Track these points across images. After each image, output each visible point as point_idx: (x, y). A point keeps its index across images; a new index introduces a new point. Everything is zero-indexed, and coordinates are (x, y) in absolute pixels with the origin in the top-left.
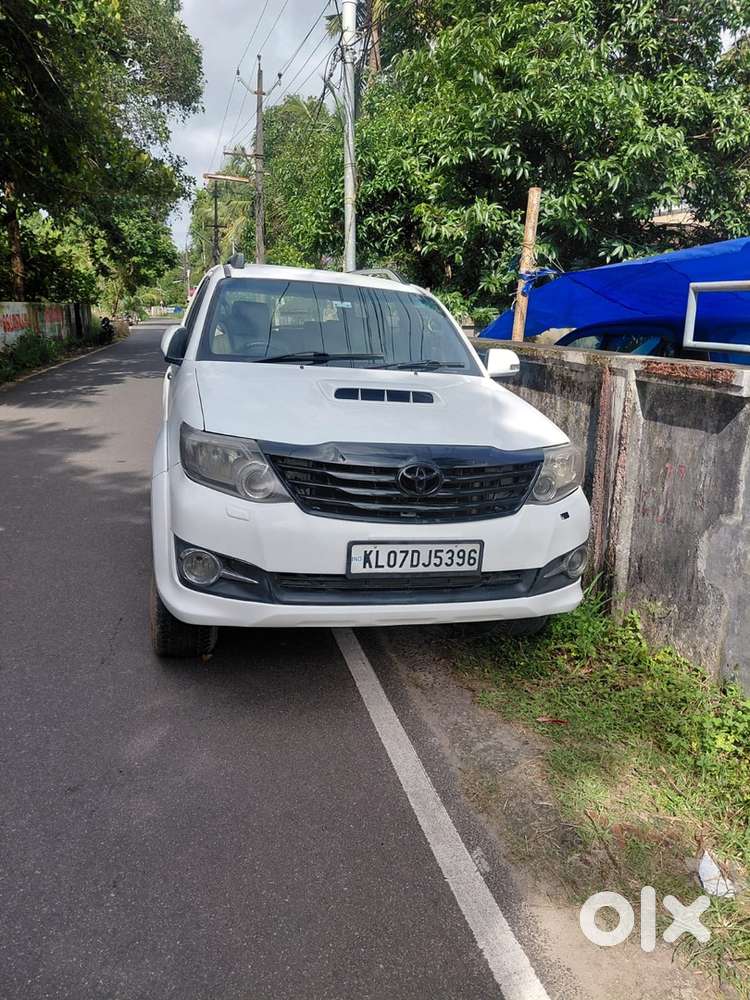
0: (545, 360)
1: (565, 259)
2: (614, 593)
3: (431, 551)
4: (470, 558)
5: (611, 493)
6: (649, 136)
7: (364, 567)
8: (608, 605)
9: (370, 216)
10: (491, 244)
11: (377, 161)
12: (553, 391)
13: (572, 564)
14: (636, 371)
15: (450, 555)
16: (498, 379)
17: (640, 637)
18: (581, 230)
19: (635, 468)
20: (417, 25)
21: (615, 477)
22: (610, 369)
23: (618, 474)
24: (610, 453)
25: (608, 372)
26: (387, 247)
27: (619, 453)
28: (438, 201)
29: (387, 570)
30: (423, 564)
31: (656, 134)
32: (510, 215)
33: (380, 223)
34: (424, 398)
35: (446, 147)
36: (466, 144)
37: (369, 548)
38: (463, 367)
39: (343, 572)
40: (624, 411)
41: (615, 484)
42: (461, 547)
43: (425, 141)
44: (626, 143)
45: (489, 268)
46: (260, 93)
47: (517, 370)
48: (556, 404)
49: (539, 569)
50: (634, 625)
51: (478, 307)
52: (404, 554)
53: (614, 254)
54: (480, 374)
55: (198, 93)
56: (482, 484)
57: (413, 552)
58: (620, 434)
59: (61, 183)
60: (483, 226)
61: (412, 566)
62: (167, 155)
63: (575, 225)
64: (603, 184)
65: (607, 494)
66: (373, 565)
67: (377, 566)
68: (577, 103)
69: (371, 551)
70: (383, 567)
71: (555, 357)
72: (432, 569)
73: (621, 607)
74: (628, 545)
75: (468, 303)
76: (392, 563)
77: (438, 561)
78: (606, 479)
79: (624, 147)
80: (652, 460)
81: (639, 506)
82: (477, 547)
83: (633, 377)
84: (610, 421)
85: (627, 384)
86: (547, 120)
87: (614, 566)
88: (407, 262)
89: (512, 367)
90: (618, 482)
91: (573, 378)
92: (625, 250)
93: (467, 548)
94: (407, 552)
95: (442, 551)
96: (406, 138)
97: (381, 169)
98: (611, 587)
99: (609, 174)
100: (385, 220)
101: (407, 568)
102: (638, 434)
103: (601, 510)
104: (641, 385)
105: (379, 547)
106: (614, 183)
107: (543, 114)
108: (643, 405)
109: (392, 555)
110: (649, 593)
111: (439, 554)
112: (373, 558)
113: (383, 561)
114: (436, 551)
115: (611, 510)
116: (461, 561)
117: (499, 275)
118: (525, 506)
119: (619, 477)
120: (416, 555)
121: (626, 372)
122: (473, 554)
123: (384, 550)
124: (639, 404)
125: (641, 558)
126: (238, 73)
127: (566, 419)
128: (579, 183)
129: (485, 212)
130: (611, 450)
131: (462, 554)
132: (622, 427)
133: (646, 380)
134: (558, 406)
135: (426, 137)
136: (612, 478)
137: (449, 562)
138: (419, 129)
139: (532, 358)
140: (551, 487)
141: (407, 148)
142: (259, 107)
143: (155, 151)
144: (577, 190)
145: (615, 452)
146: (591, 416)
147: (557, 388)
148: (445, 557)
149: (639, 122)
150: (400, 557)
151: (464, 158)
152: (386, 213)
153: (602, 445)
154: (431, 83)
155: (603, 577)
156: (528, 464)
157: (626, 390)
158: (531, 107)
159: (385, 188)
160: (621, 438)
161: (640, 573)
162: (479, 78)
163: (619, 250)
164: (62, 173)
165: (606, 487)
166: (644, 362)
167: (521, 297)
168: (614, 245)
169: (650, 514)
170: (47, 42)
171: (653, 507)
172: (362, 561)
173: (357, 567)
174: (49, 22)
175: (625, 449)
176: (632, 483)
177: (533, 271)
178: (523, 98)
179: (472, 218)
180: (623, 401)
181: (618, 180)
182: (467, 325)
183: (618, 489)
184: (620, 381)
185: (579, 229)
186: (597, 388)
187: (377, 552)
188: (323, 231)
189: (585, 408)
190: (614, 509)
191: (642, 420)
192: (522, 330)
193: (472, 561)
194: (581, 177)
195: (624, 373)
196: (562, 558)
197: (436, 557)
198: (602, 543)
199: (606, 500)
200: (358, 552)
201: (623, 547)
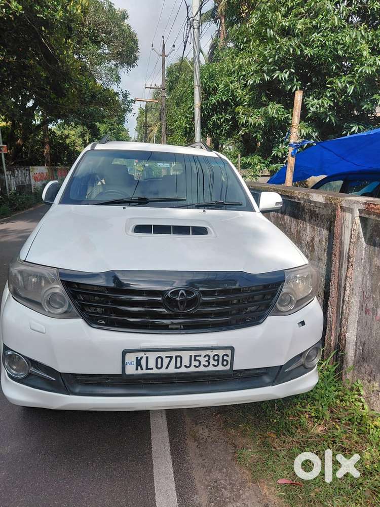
0: (299, 199)
1: (323, 136)
2: (345, 366)
3: (191, 356)
4: (223, 360)
5: (342, 294)
6: (371, 61)
7: (137, 369)
8: (340, 375)
9: (214, 115)
10: (279, 129)
11: (218, 85)
12: (304, 220)
13: (309, 358)
14: (359, 210)
15: (207, 358)
16: (265, 212)
17: (363, 400)
18: (331, 118)
19: (360, 279)
20: (243, 12)
21: (345, 284)
22: (341, 207)
23: (347, 283)
24: (342, 267)
25: (340, 210)
26: (223, 132)
27: (348, 268)
28: (249, 105)
29: (155, 371)
30: (185, 366)
31: (375, 60)
32: (289, 111)
33: (220, 119)
34: (200, 231)
35: (253, 74)
36: (264, 72)
37: (140, 355)
38: (241, 205)
39: (120, 373)
40: (351, 238)
41: (345, 290)
42: (215, 352)
43: (244, 73)
44: (357, 66)
45: (278, 143)
46: (164, 56)
47: (280, 206)
48: (306, 228)
49: (281, 366)
50: (358, 390)
51: (272, 164)
52: (169, 359)
53: (352, 130)
54: (252, 210)
55: (136, 58)
56: (239, 300)
57: (177, 357)
58: (349, 255)
59: (57, 103)
60: (273, 118)
61: (176, 367)
62: (120, 90)
63: (327, 116)
64: (344, 90)
65: (339, 295)
66: (144, 367)
67: (147, 369)
68: (327, 43)
69: (142, 358)
70: (152, 369)
71: (305, 197)
72: (192, 369)
73: (349, 376)
74: (355, 333)
75: (267, 162)
76: (159, 366)
77: (197, 363)
78: (339, 285)
79: (356, 69)
80: (372, 275)
81: (362, 306)
82: (229, 352)
83: (357, 213)
84: (341, 243)
85: (353, 219)
86: (309, 54)
87: (344, 347)
88: (241, 141)
89: (277, 203)
90: (347, 288)
91: (317, 212)
92: (359, 129)
93: (221, 353)
94: (171, 357)
95: (200, 356)
96: (234, 72)
97: (221, 89)
98: (342, 362)
99: (348, 85)
100: (222, 118)
101: (172, 370)
102: (362, 254)
103: (336, 305)
104: (363, 219)
105: (148, 354)
106: (351, 90)
107: (308, 51)
108: (365, 234)
109: (159, 360)
110: (370, 371)
111: (197, 358)
112: (143, 362)
113: (152, 364)
114: (195, 356)
115: (343, 307)
116: (216, 363)
117: (284, 146)
118: (268, 317)
119: (348, 285)
120: (179, 359)
121: (352, 210)
122: (225, 358)
123: (152, 357)
124: (362, 233)
125: (364, 344)
126: (152, 46)
127: (313, 238)
128: (329, 92)
129: (274, 109)
130: (342, 265)
131: (217, 358)
132: (349, 249)
133: (367, 216)
134: (308, 230)
135: (244, 71)
136: (343, 285)
137: (207, 364)
138: (241, 67)
139: (291, 197)
140: (291, 301)
141: (235, 78)
142: (164, 64)
143: (114, 88)
144: (329, 95)
145: (345, 266)
146: (329, 238)
147: (307, 217)
148: (203, 361)
149: (365, 53)
150: (166, 361)
151: (263, 80)
152: (223, 114)
153: (336, 260)
154: (248, 41)
155: (337, 353)
156: (273, 284)
157: (353, 222)
158: (299, 46)
159: (222, 100)
160: (349, 257)
161: (363, 354)
162: (271, 33)
163: (355, 128)
164: (57, 98)
165: (339, 290)
166: (365, 203)
167: (291, 157)
168: (351, 125)
169: (371, 314)
170: (47, 31)
171: (373, 309)
172: (135, 365)
173: (131, 370)
174: (45, 18)
175: (352, 265)
176: (357, 290)
177: (298, 142)
178: (295, 42)
179: (266, 113)
180: (350, 231)
181: (353, 88)
182: (266, 174)
183: (347, 292)
184: (348, 216)
185: (330, 118)
186: (333, 219)
187: (147, 358)
188: (189, 125)
189: (325, 233)
190: (344, 307)
191: (365, 245)
192: (292, 178)
193: (225, 363)
194: (331, 88)
195: (351, 211)
196: (301, 355)
197: (195, 360)
198: (336, 328)
199: (339, 299)
200: (131, 358)
201: (351, 335)
